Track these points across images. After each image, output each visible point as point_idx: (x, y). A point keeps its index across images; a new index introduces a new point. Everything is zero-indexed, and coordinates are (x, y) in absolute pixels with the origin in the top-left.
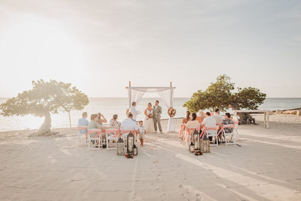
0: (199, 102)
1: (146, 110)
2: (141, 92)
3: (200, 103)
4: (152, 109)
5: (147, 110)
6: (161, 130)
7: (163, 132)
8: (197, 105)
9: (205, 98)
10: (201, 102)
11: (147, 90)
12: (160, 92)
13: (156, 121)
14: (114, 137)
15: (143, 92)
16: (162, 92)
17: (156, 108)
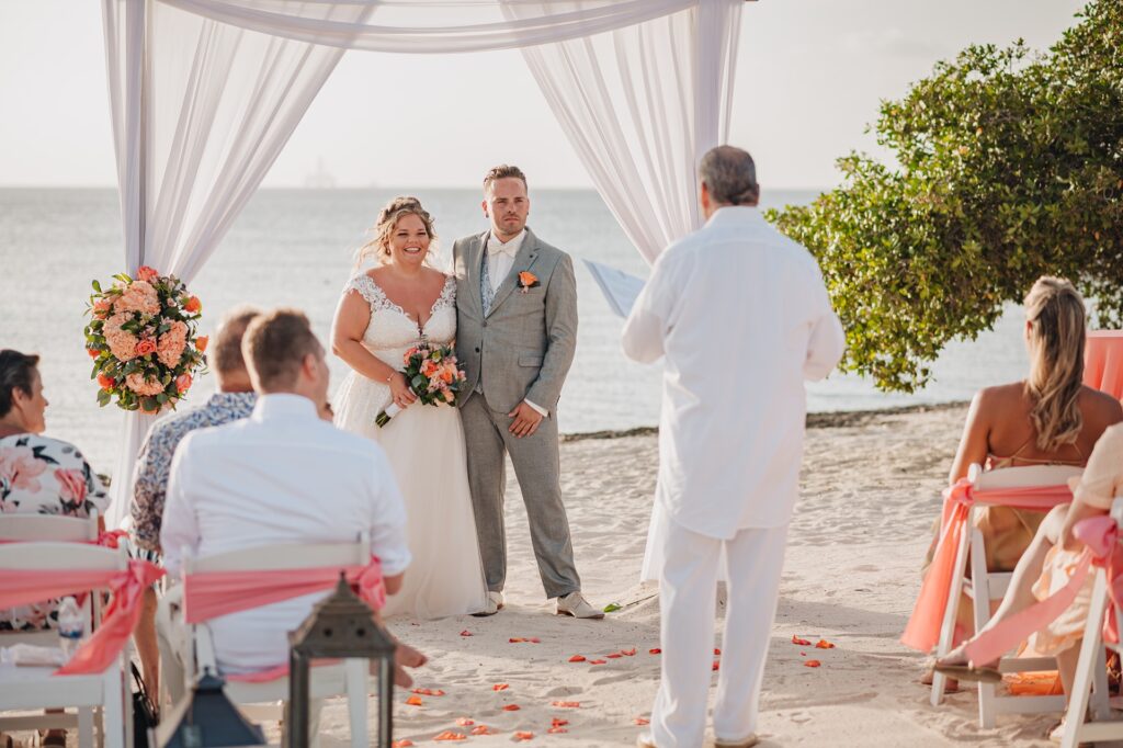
0: (995, 200)
1: (354, 295)
2: (295, 47)
3: (1006, 209)
4: (447, 293)
5: (374, 294)
6: (559, 579)
7: (594, 596)
8: (973, 246)
9: (1078, 146)
10: (1022, 198)
11: (374, 20)
12: (548, 51)
13: (501, 445)
14: (62, 670)
15: (320, 52)
16: (576, 45)
17: (498, 272)
